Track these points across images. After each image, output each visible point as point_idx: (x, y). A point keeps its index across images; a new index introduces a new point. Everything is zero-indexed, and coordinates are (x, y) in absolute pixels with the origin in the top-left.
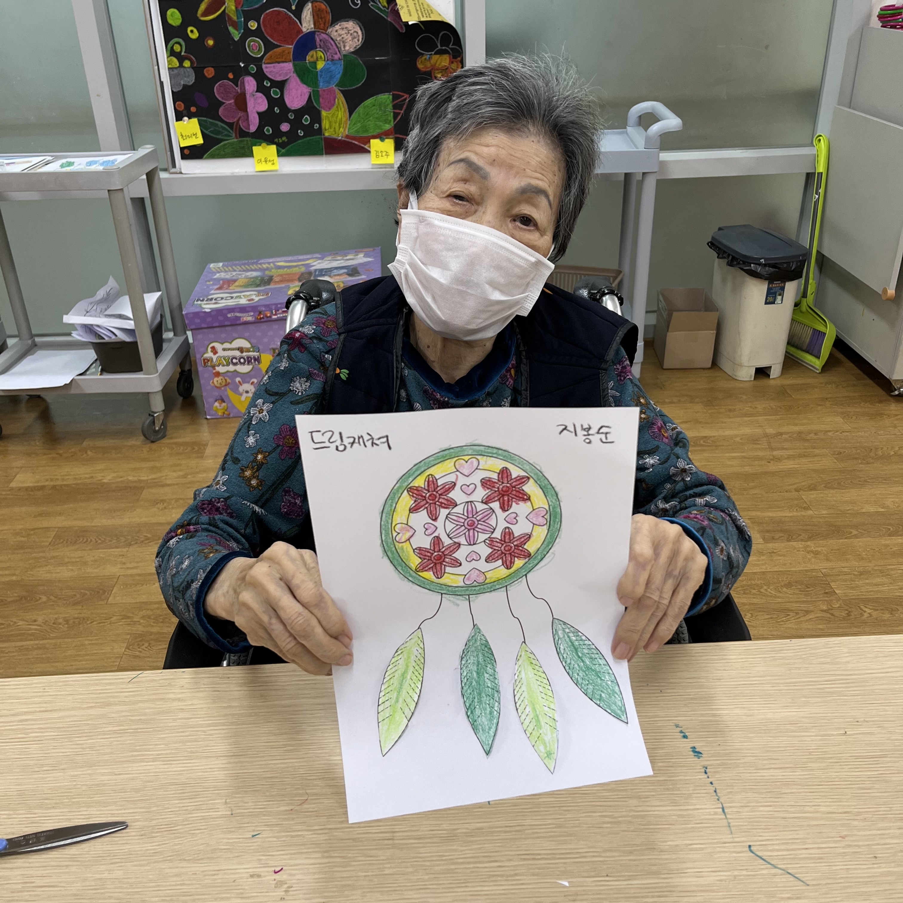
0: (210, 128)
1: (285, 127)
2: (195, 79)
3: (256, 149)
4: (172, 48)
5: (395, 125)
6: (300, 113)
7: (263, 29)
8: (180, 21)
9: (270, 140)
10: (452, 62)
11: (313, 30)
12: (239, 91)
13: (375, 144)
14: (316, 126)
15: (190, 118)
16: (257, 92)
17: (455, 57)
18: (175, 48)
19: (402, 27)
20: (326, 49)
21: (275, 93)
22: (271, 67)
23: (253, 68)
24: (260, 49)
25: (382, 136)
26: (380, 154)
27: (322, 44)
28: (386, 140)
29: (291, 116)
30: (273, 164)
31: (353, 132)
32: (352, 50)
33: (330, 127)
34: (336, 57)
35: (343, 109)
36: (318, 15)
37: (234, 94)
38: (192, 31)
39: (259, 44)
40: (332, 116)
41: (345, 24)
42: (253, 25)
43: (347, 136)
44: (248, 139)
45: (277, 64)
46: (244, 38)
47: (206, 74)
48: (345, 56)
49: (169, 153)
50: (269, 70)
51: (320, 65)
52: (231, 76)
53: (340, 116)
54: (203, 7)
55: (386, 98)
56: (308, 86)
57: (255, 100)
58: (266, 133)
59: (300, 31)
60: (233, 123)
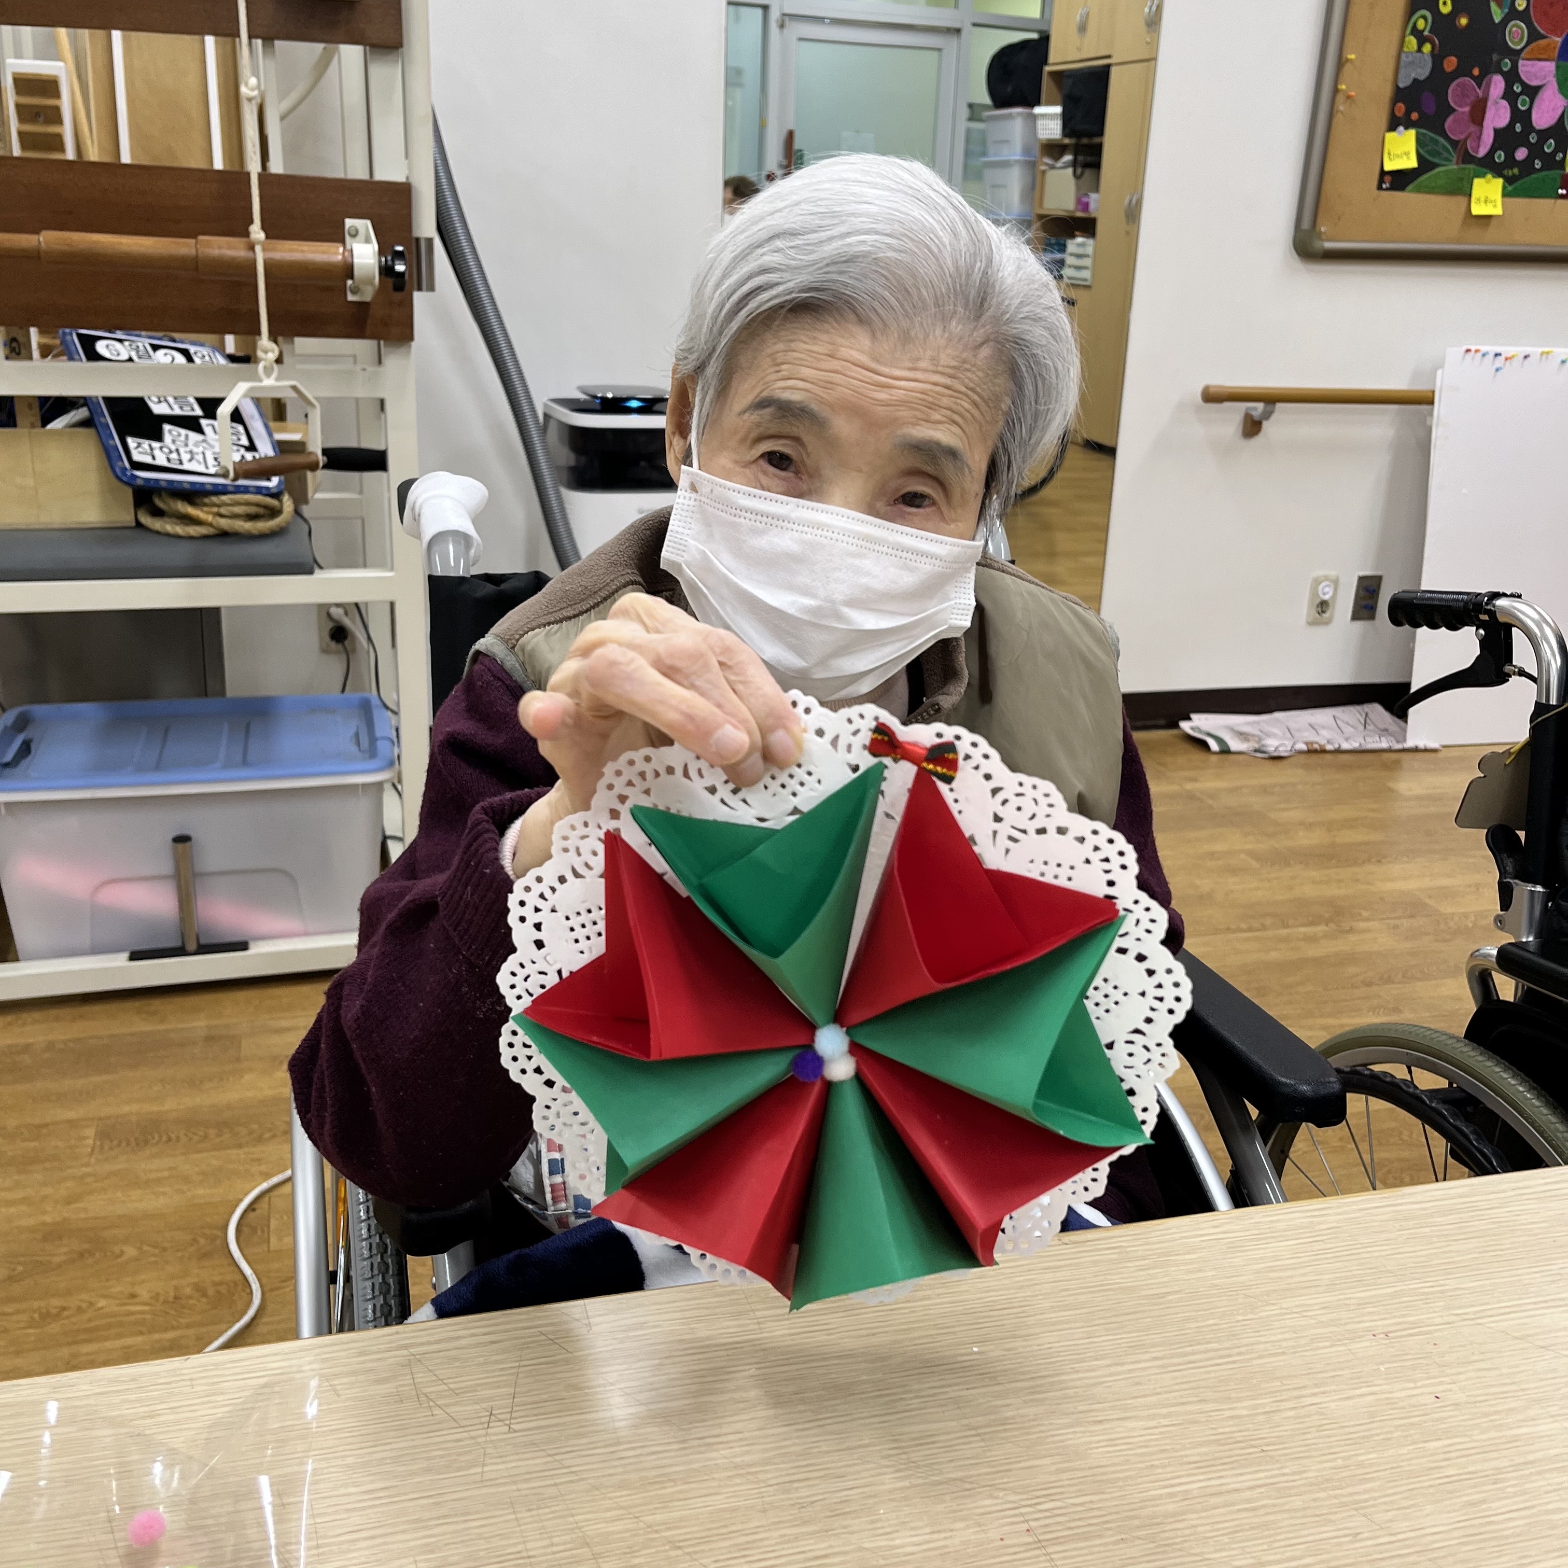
0: (1427, 145)
1: (1521, 154)
2: (1431, 71)
3: (1478, 184)
4: (1415, 23)
6: (1544, 135)
7: (1532, 11)
9: (1497, 170)
12: (1481, 94)
14: (1559, 156)
15: (1406, 128)
16: (1503, 98)
18: (1418, 24)
21: (1523, 103)
22: (1527, 66)
23: (1507, 64)
24: (1522, 38)
29: (1533, 139)
30: (1495, 206)
37: (1472, 98)
39: (1523, 32)
44: (1472, 166)
45: (1537, 62)
46: (1506, 21)
47: (1446, 66)
50: (1525, 68)
52: (1476, 72)
57: (1497, 110)
58: (1497, 160)
60: (1458, 142)
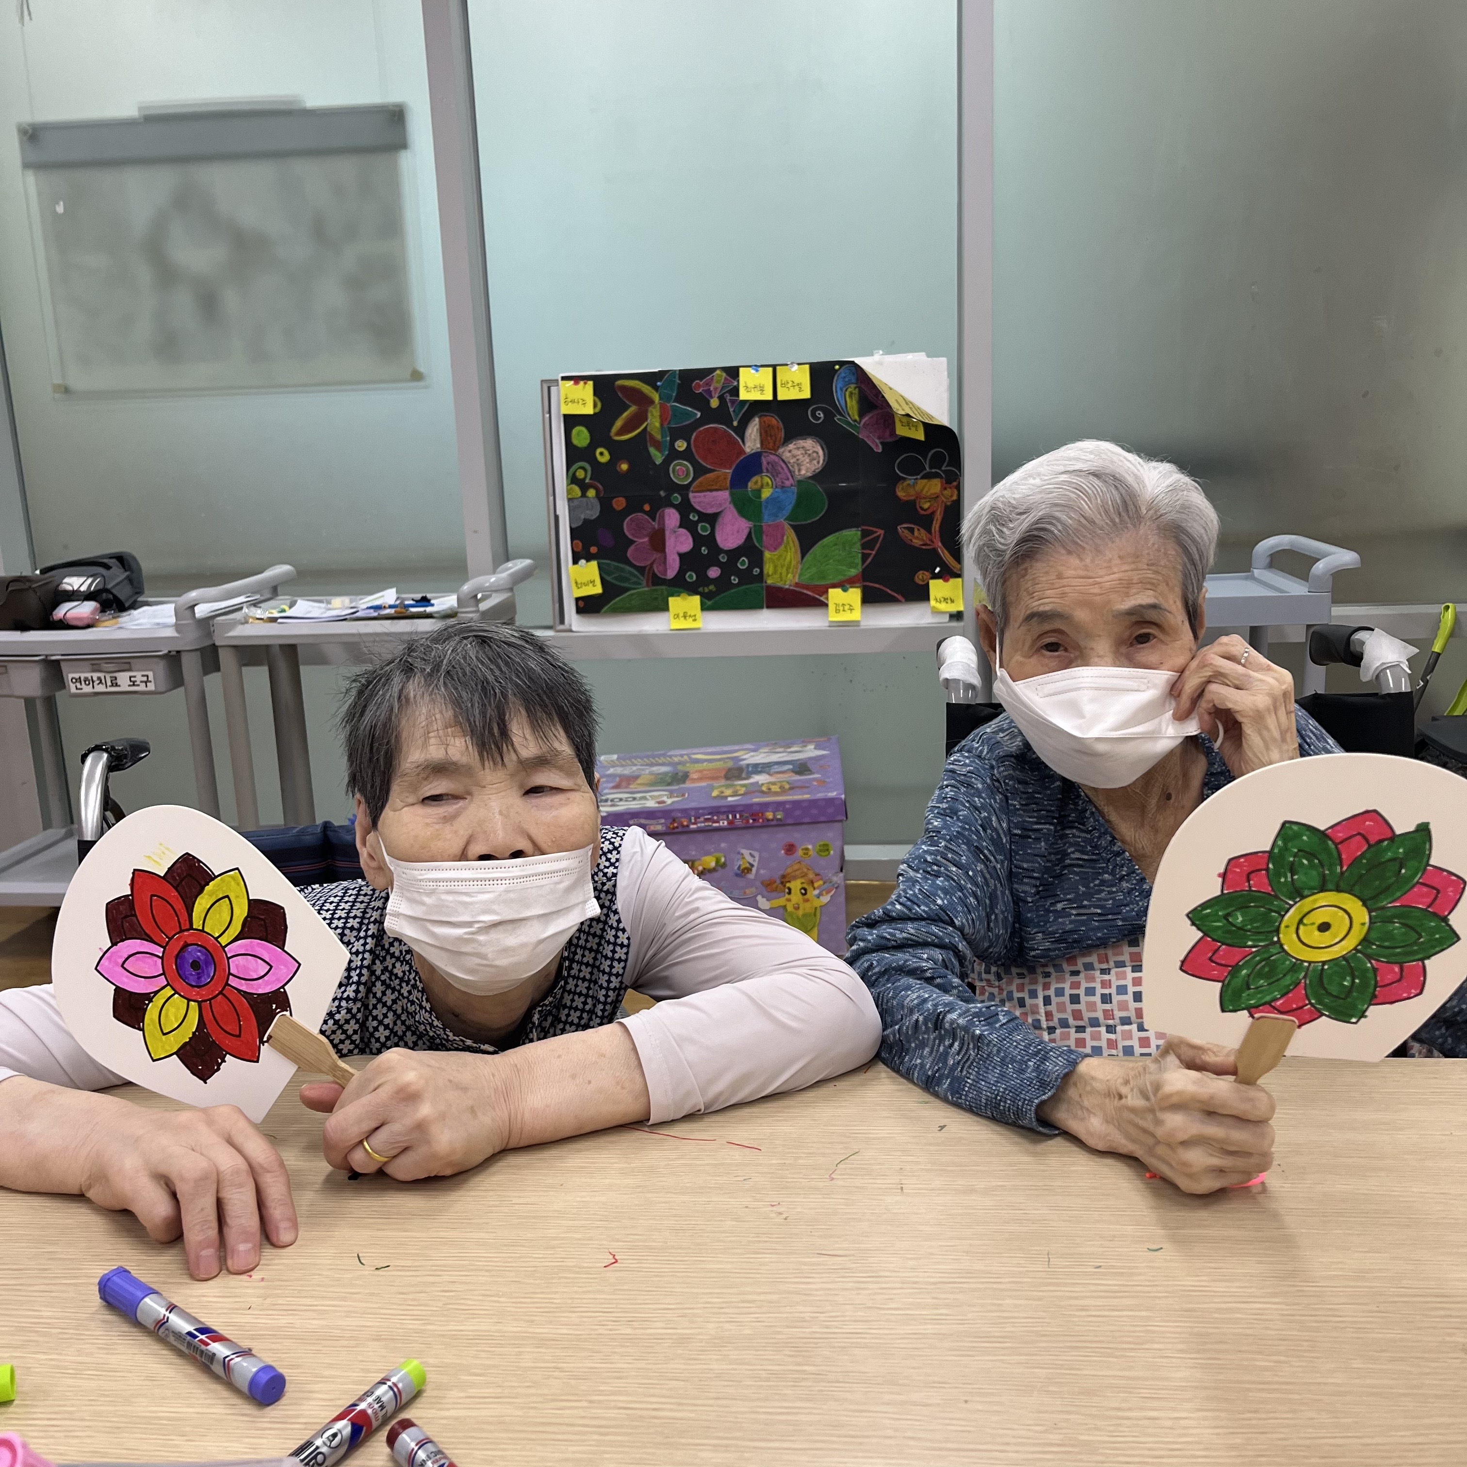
0: (613, 574)
1: (714, 572)
2: (601, 512)
3: (674, 602)
4: (574, 474)
5: (864, 571)
6: (735, 554)
7: (694, 450)
8: (588, 441)
9: (692, 590)
10: (945, 489)
11: (759, 450)
12: (656, 526)
13: (835, 595)
14: (756, 571)
15: (588, 560)
16: (681, 526)
17: (949, 481)
18: (577, 474)
19: (877, 445)
20: (774, 472)
21: (703, 529)
22: (700, 497)
23: (677, 498)
24: (688, 474)
25: (844, 585)
26: (841, 608)
27: (770, 467)
28: (851, 590)
29: (723, 558)
30: (695, 620)
31: (805, 579)
32: (809, 474)
33: (775, 572)
34: (787, 483)
35: (793, 549)
36: (766, 432)
37: (650, 530)
38: (601, 454)
39: (688, 469)
40: (778, 559)
41: (801, 443)
42: (681, 445)
43: (797, 585)
44: (664, 587)
45: (708, 493)
46: (667, 461)
47: (615, 506)
48: (799, 482)
49: (557, 606)
50: (698, 499)
51: (766, 493)
52: (647, 507)
53: (788, 558)
54: (619, 424)
55: (852, 535)
56: (748, 518)
57: (676, 538)
58: (689, 580)
59: (743, 452)
60: (645, 567)
